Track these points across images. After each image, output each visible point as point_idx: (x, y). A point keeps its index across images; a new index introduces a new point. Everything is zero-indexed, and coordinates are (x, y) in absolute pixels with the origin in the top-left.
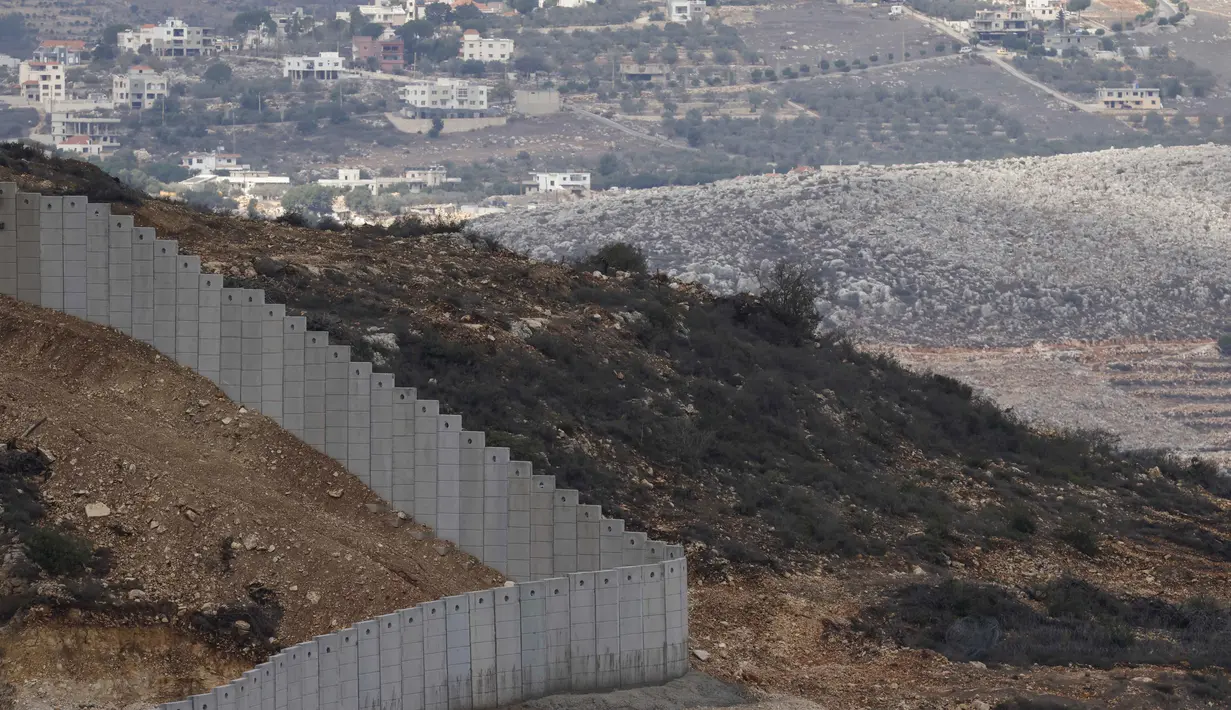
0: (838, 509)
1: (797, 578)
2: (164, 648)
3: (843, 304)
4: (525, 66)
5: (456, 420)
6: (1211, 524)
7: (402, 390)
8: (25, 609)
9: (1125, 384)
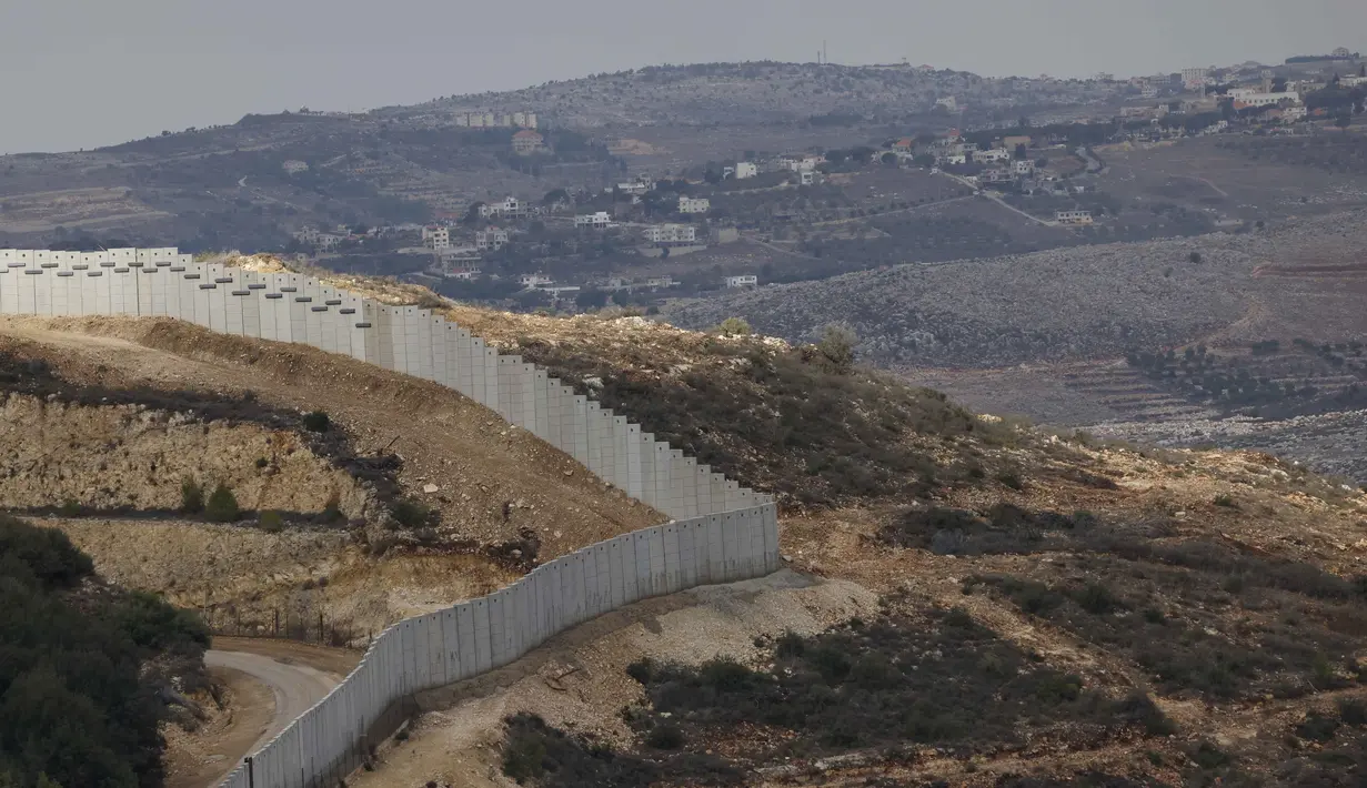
0: (867, 469)
1: (843, 511)
2: (472, 567)
3: (907, 346)
4: (715, 214)
5: (637, 427)
6: (1087, 467)
7: (604, 411)
8: (392, 547)
9: (1074, 385)
